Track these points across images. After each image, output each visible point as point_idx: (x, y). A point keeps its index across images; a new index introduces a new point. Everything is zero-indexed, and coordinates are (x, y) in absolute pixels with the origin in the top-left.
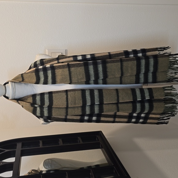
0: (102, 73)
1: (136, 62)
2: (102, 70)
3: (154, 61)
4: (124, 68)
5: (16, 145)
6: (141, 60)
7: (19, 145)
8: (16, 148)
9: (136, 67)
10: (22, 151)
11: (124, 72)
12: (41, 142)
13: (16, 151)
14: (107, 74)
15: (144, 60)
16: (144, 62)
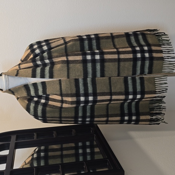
0: (99, 72)
1: (132, 63)
2: (99, 68)
3: (149, 63)
4: (121, 67)
5: (10, 138)
6: (138, 62)
7: (14, 138)
8: (10, 141)
9: (132, 68)
10: (16, 143)
11: (120, 72)
12: (35, 134)
13: (10, 143)
14: (104, 73)
15: (140, 62)
16: (140, 63)
